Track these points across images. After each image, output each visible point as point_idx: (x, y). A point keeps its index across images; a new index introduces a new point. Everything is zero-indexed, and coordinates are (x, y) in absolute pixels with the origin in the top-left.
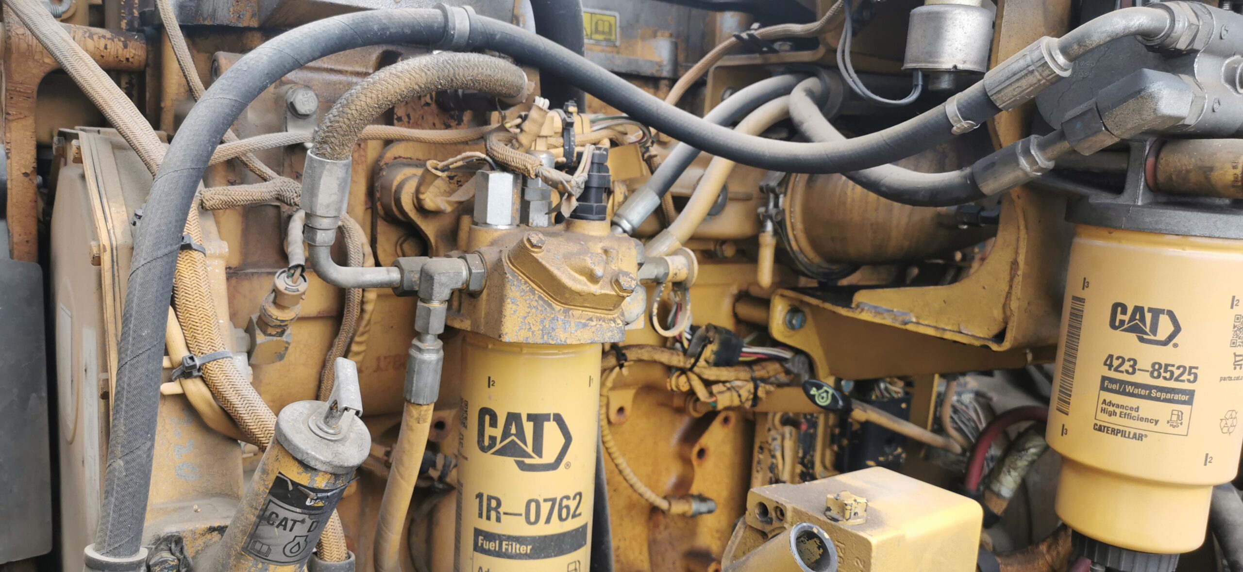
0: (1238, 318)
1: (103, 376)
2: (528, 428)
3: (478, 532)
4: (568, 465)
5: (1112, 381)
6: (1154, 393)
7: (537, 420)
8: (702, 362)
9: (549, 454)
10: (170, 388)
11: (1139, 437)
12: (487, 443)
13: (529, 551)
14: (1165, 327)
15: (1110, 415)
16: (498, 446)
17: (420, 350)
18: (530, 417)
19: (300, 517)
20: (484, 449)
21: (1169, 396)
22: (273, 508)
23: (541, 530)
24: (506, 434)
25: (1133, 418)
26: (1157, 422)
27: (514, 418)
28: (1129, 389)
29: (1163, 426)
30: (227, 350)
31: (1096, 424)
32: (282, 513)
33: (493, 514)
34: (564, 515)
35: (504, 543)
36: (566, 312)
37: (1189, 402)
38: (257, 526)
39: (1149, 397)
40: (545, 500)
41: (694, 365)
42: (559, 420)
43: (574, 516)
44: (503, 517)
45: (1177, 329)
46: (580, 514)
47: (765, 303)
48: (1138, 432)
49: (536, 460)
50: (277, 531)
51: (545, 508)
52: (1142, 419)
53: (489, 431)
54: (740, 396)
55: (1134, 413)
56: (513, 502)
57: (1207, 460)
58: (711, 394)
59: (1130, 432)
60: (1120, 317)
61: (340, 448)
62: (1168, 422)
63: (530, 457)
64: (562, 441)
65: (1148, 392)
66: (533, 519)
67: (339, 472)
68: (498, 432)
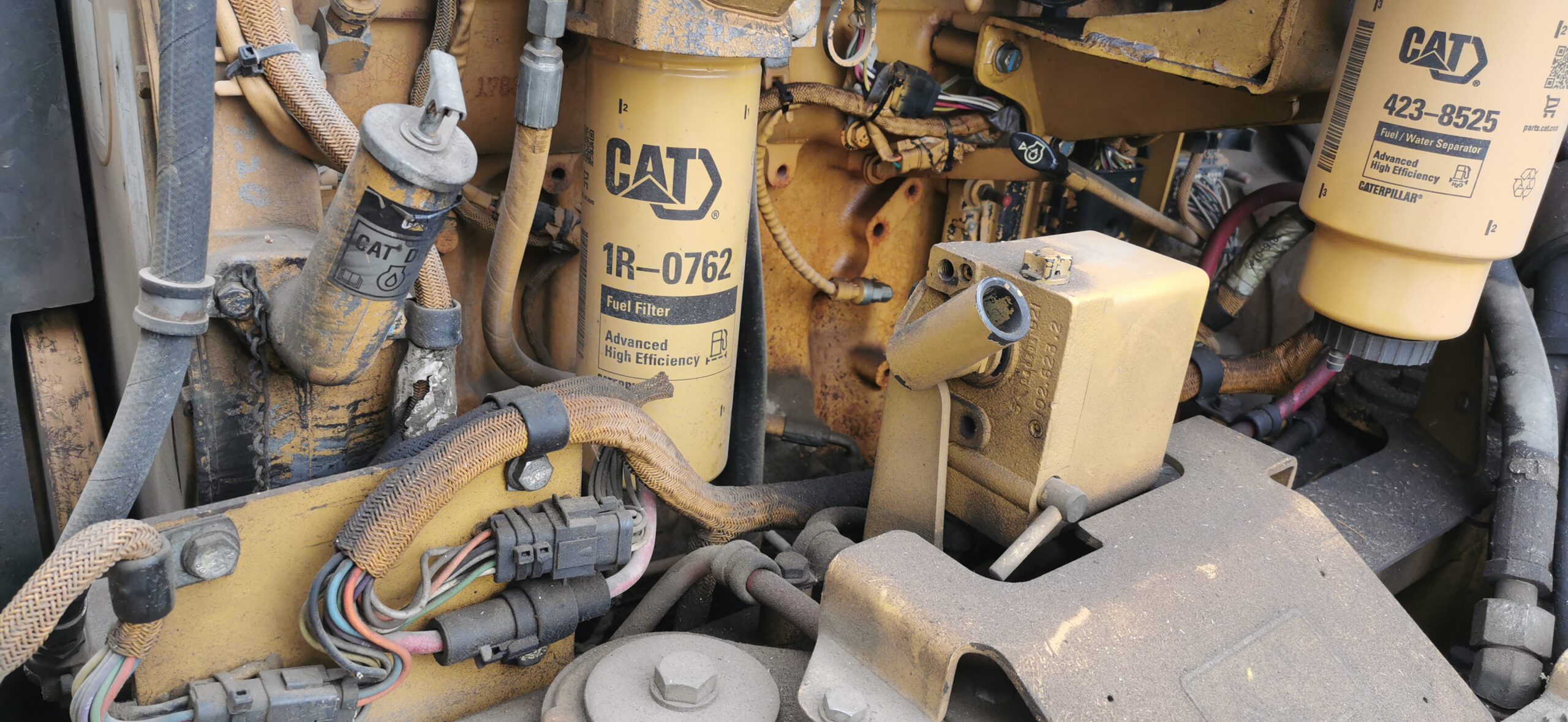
0: (1561, 50)
1: (141, 69)
2: (669, 165)
3: (606, 290)
4: (716, 215)
5: (1391, 127)
6: (1440, 144)
7: (680, 156)
8: (886, 111)
9: (693, 200)
10: (226, 87)
11: (1412, 198)
12: (617, 183)
13: (666, 315)
14: (1468, 58)
15: (1381, 171)
16: (631, 187)
17: (534, 57)
18: (671, 152)
19: (395, 243)
20: (613, 190)
21: (1457, 147)
22: (362, 230)
23: (681, 290)
24: (641, 172)
25: (1408, 174)
26: (1437, 179)
27: (650, 152)
28: (1410, 138)
29: (1444, 185)
30: (293, 43)
31: (1362, 182)
32: (375, 237)
33: (625, 270)
34: (709, 275)
35: (638, 304)
36: (718, 14)
37: (1481, 156)
38: (344, 251)
39: (1433, 149)
40: (687, 255)
41: (877, 113)
42: (706, 157)
43: (721, 277)
44: (636, 273)
45: (1483, 61)
46: (728, 275)
47: (972, 38)
48: (1412, 191)
49: (677, 206)
50: (370, 259)
51: (687, 264)
52: (1419, 176)
53: (620, 168)
54: (931, 156)
55: (1411, 169)
56: (649, 255)
57: (1490, 227)
58: (896, 152)
59: (1402, 192)
60: (1414, 45)
61: (439, 161)
62: (1451, 180)
63: (670, 201)
64: (709, 184)
65: (1430, 142)
66: (672, 276)
67: (441, 189)
68: (631, 170)
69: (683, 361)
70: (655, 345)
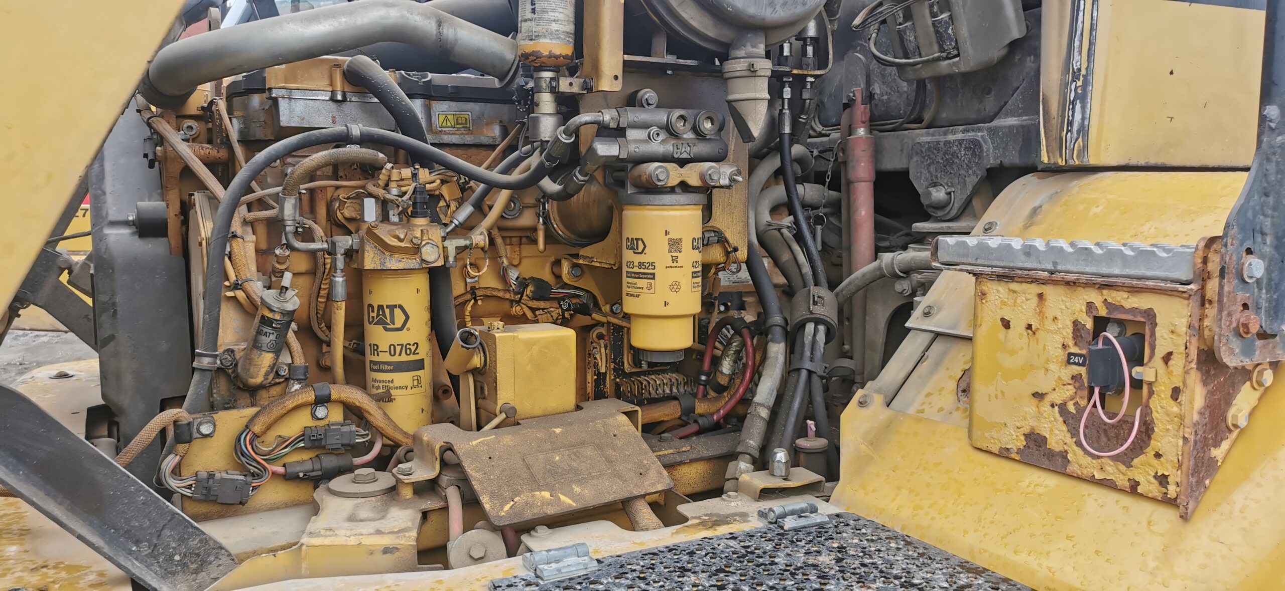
0: (670, 240)
3: (371, 361)
4: (408, 329)
6: (641, 276)
7: (392, 307)
8: (525, 297)
9: (398, 323)
10: (230, 294)
12: (371, 320)
13: (392, 369)
14: (641, 245)
15: (629, 288)
16: (376, 321)
17: (334, 276)
18: (388, 306)
19: (272, 332)
20: (370, 323)
21: (645, 276)
22: (261, 328)
23: (397, 359)
24: (378, 315)
25: (635, 288)
26: (643, 288)
27: (381, 307)
28: (633, 275)
29: (645, 290)
30: (255, 278)
31: (630, 294)
32: (265, 330)
33: (376, 353)
34: (408, 352)
35: (382, 366)
36: (391, 255)
37: (654, 278)
38: (256, 336)
39: (639, 278)
40: (398, 345)
41: (521, 298)
42: (401, 307)
43: (414, 354)
44: (380, 353)
45: (645, 246)
46: (418, 353)
49: (393, 327)
50: (264, 337)
51: (398, 348)
52: (638, 288)
53: (372, 314)
54: (552, 316)
55: (635, 286)
56: (383, 347)
57: (666, 304)
58: (536, 316)
59: (637, 295)
60: (628, 243)
61: (285, 304)
62: (647, 288)
63: (390, 325)
64: (404, 318)
65: (638, 276)
66: (393, 353)
67: (283, 312)
68: (375, 314)
69: (400, 388)
70: (389, 381)
